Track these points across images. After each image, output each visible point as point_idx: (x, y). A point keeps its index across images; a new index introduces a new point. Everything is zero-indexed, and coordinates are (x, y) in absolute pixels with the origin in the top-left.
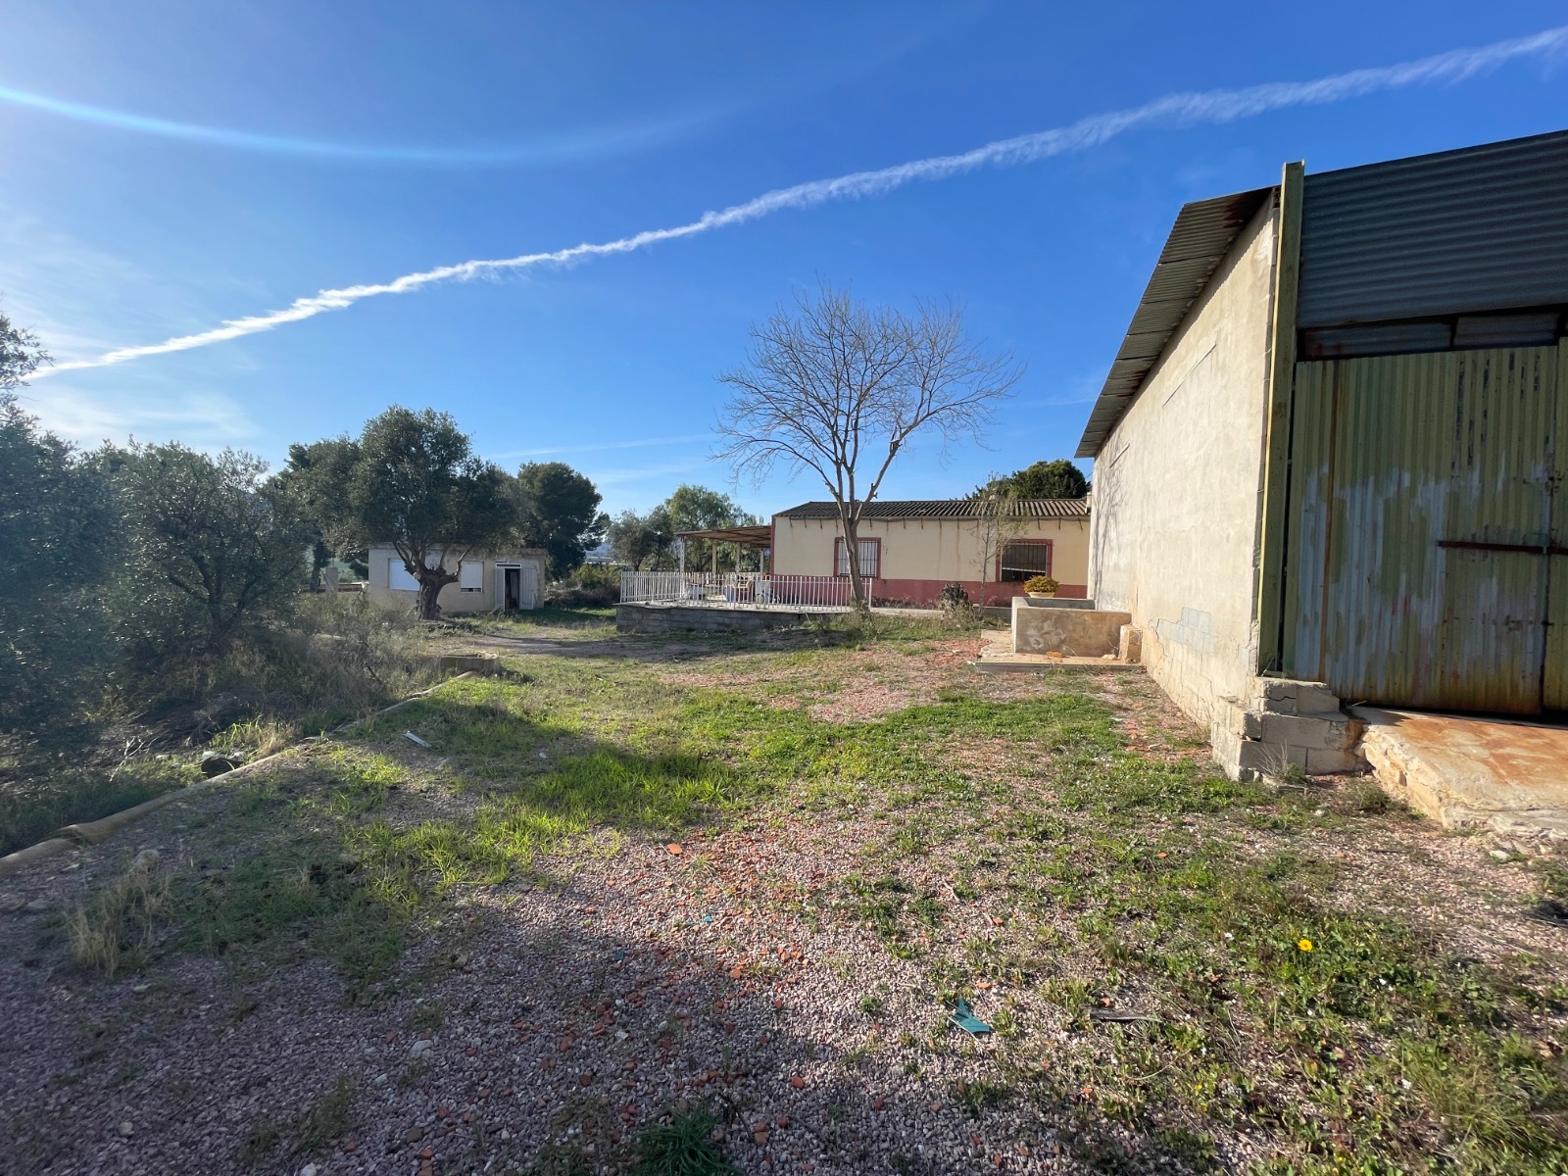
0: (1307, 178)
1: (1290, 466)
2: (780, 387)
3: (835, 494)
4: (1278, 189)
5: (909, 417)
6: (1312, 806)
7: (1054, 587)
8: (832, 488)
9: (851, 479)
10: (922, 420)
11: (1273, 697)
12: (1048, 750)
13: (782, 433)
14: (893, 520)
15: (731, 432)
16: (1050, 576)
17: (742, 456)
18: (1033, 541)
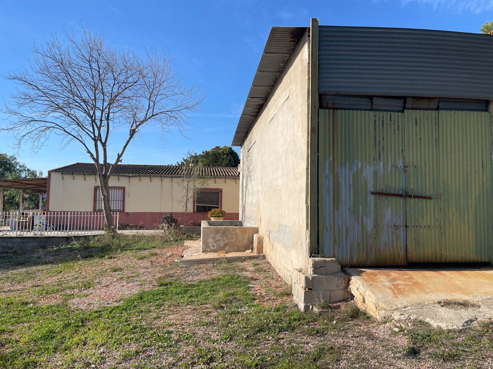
0: (320, 27)
1: (318, 156)
2: (54, 87)
3: (94, 159)
4: (309, 29)
5: (141, 116)
6: (332, 320)
7: (223, 214)
8: (92, 155)
9: (105, 150)
10: (149, 118)
11: (316, 267)
12: (216, 308)
13: (56, 116)
14: (132, 177)
15: (16, 113)
16: (221, 208)
17: (23, 130)
18: (212, 189)
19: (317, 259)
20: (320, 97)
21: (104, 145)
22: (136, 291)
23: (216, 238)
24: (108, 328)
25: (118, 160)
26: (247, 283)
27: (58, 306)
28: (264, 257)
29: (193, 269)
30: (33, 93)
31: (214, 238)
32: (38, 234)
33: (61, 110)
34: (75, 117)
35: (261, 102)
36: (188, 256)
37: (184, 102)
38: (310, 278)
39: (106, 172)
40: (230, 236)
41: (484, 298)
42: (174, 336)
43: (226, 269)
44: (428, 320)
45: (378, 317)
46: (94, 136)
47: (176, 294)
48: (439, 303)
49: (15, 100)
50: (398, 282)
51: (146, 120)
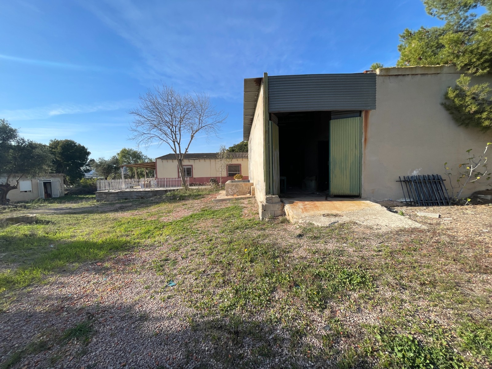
0: (268, 77)
1: (269, 145)
2: (153, 116)
3: (174, 151)
4: (263, 78)
5: (195, 128)
6: (272, 224)
7: (242, 177)
9: (179, 147)
11: (267, 200)
12: (223, 220)
13: (154, 131)
14: (196, 159)
15: (136, 131)
16: (241, 174)
17: (141, 139)
18: (236, 164)
19: (268, 196)
20: (270, 114)
21: (179, 144)
22: (190, 214)
23: (232, 188)
24: (173, 229)
25: (186, 152)
26: (241, 209)
27: (155, 220)
28: (255, 197)
29: (219, 204)
30: (142, 120)
31: (231, 189)
32: (153, 189)
33: (156, 128)
34: (164, 131)
35: (252, 117)
36: (219, 197)
37: (217, 119)
38: (264, 205)
39: (181, 158)
40: (239, 188)
41: (347, 212)
42: (199, 232)
43: (234, 203)
44: (314, 222)
45: (293, 222)
46: (173, 139)
47: (207, 215)
48: (323, 215)
49: (135, 124)
50: (307, 206)
51: (199, 130)
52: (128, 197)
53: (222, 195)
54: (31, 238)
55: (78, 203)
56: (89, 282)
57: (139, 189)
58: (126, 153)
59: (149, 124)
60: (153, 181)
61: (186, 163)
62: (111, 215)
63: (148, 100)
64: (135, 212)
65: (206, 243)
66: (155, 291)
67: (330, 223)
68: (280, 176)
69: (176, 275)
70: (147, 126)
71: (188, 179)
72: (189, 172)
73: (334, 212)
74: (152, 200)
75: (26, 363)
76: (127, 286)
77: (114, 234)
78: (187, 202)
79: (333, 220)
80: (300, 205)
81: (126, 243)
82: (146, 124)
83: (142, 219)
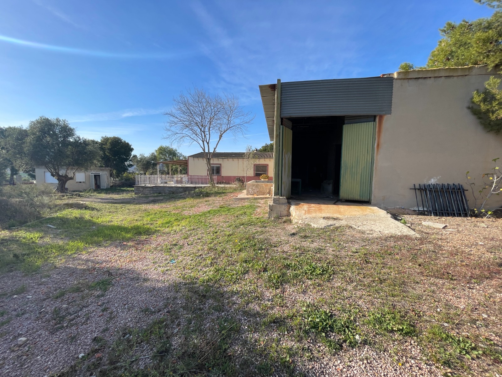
0: (281, 83)
1: (279, 149)
3: (203, 150)
4: (277, 85)
8: (202, 148)
9: (208, 146)
11: (275, 200)
13: (187, 132)
14: (224, 158)
15: (169, 130)
16: (268, 174)
17: (174, 138)
18: (263, 164)
19: (275, 197)
20: (282, 119)
21: (208, 143)
22: (209, 209)
24: (190, 221)
25: (214, 151)
26: (255, 208)
27: (178, 213)
29: (237, 202)
30: (175, 120)
31: (252, 189)
32: (184, 185)
33: (188, 128)
34: (194, 130)
36: (240, 196)
37: (244, 120)
38: (272, 205)
39: (210, 156)
40: (260, 188)
44: (311, 224)
45: (294, 222)
46: (202, 138)
47: (223, 211)
48: (324, 217)
49: (169, 124)
50: (312, 208)
51: (227, 130)
52: (162, 192)
53: (243, 194)
54: (80, 220)
55: (120, 195)
56: (115, 255)
57: (172, 184)
58: (163, 151)
59: (181, 124)
60: (185, 178)
61: (214, 161)
62: (144, 207)
63: (181, 102)
64: (163, 205)
65: (212, 234)
66: (159, 266)
67: (326, 225)
68: (292, 178)
69: (178, 256)
70: (180, 125)
71: (215, 177)
72: (217, 170)
73: (335, 216)
74: (181, 196)
75: (67, 297)
76: (141, 260)
77: (141, 222)
78: (210, 199)
79: (331, 222)
80: (305, 206)
81: (149, 229)
82: (179, 124)
83: (167, 212)
